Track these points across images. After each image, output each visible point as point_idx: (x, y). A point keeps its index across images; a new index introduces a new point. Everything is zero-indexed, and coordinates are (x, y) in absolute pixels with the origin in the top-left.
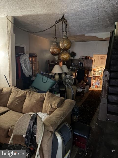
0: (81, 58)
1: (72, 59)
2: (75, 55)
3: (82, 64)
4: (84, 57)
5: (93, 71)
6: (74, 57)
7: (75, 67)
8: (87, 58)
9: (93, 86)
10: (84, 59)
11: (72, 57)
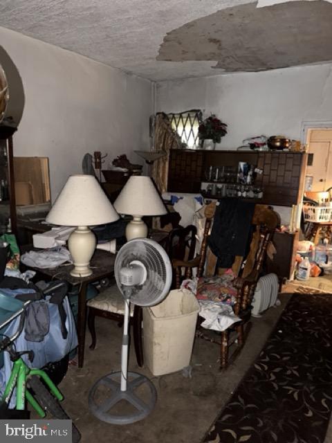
0: (247, 143)
1: (209, 148)
2: (224, 132)
3: (250, 173)
4: (259, 141)
5: (301, 200)
6: (217, 140)
7: (220, 186)
8: (278, 144)
9: (301, 272)
10: (261, 149)
11: (210, 141)
